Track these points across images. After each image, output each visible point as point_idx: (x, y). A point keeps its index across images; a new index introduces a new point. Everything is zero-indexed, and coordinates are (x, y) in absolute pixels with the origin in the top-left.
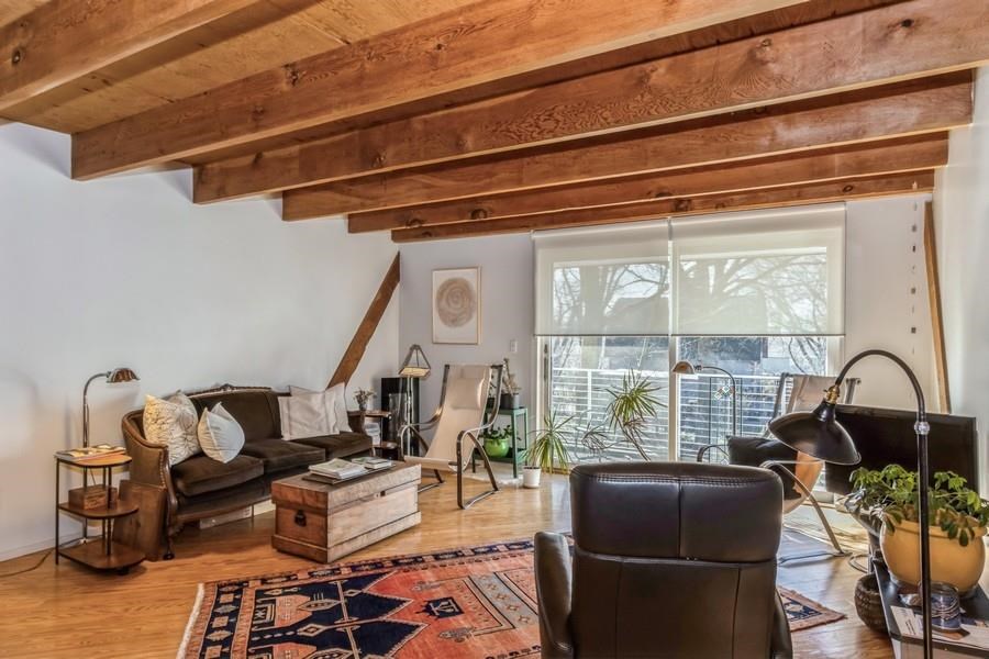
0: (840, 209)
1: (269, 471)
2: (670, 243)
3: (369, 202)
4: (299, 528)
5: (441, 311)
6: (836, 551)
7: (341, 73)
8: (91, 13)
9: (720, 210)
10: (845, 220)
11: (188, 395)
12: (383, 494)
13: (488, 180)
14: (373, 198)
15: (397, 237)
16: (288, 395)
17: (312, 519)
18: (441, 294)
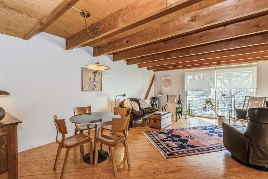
0: (257, 63)
1: (144, 113)
2: (215, 71)
3: (158, 64)
4: (155, 123)
5: (163, 85)
6: (243, 126)
7: (177, 42)
8: (147, 35)
9: (228, 64)
10: (258, 66)
11: (128, 99)
12: (167, 118)
13: (184, 60)
14: (158, 63)
15: (154, 71)
16: (140, 100)
17: (157, 121)
18: (163, 81)
